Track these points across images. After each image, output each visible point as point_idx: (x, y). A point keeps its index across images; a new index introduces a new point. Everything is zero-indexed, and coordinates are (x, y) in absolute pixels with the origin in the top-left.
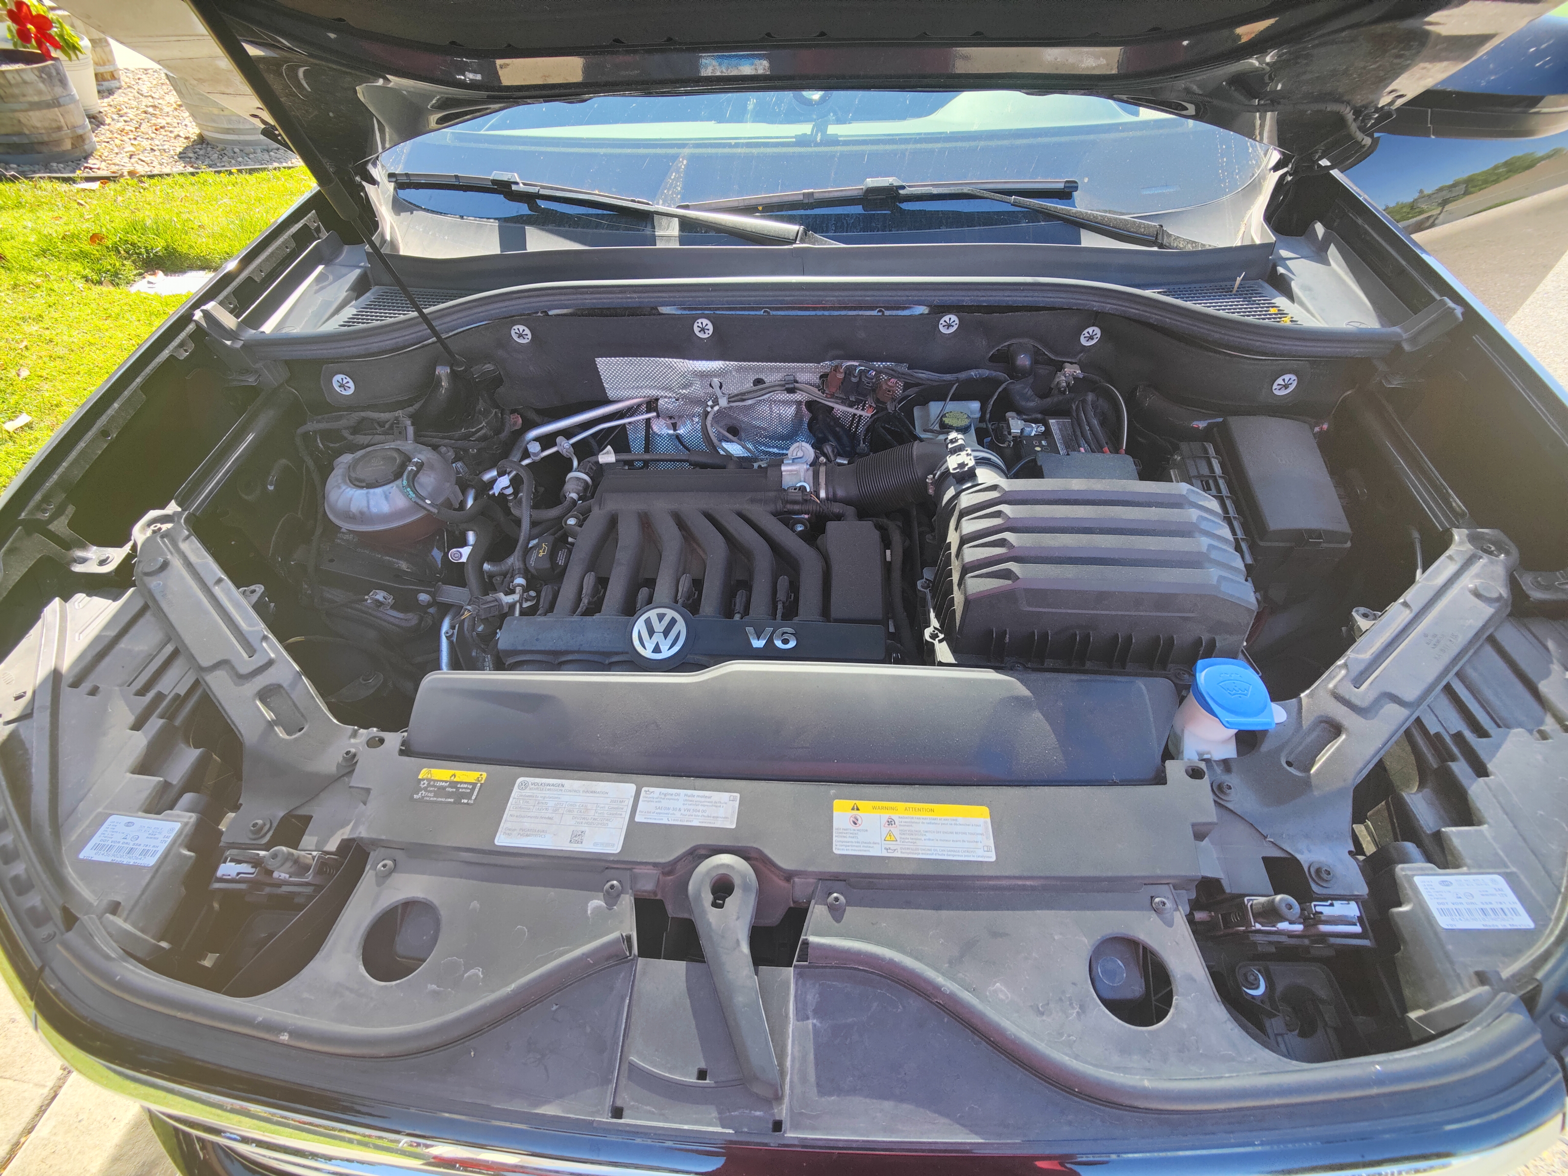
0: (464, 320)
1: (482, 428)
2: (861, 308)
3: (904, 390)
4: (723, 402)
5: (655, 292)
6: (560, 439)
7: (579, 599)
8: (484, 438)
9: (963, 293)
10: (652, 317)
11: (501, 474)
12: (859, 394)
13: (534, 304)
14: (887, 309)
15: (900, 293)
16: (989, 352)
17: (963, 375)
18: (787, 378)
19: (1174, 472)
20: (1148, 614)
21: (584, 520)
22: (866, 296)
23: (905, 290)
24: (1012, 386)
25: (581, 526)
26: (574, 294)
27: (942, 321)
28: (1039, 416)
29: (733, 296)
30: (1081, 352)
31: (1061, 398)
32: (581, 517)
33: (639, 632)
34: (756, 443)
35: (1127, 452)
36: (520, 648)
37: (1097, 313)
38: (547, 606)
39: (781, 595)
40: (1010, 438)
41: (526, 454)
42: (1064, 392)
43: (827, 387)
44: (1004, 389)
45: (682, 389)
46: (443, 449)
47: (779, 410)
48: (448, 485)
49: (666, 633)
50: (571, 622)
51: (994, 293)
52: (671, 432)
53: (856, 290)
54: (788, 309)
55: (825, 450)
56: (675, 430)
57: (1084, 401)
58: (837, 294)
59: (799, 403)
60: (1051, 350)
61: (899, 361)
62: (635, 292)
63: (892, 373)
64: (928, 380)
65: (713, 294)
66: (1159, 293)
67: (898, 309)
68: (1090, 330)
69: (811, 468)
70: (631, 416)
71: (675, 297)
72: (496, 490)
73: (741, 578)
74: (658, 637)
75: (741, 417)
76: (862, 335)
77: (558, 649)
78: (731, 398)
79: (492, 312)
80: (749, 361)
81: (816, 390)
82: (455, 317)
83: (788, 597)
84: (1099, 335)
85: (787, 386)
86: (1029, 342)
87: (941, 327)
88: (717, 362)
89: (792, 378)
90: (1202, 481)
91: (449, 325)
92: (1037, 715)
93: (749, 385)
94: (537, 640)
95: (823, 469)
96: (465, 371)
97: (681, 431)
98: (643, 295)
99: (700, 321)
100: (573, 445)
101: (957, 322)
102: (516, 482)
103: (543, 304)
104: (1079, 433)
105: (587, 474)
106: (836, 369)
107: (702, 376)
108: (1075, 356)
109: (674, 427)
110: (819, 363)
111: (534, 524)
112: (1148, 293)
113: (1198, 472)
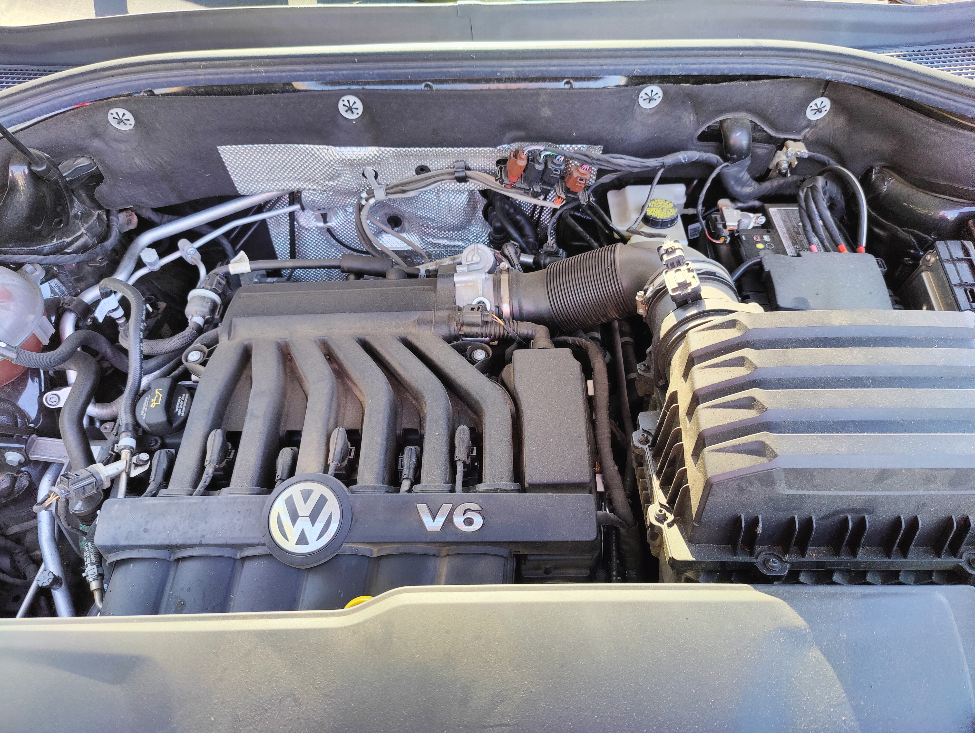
0: (42, 106)
1: (81, 236)
2: (543, 79)
3: (598, 178)
4: (380, 195)
5: (286, 64)
6: (183, 243)
7: (202, 469)
8: (84, 249)
9: (670, 60)
10: (285, 95)
11: (106, 294)
12: (544, 183)
13: (133, 83)
14: (577, 79)
15: (592, 61)
16: (697, 130)
17: (670, 159)
18: (457, 165)
19: (927, 275)
20: (940, 493)
21: (210, 354)
22: (550, 66)
23: (599, 57)
24: (726, 170)
25: (204, 364)
26: (182, 69)
27: (642, 94)
28: (757, 203)
29: (385, 68)
30: (806, 127)
31: (782, 181)
32: (206, 350)
33: (279, 517)
34: (422, 234)
35: (868, 250)
36: (123, 543)
37: (828, 82)
38: (160, 478)
39: (461, 454)
40: (726, 232)
41: (140, 264)
42: (785, 175)
43: (507, 176)
44: (718, 175)
45: (328, 181)
46: (28, 268)
47: (449, 198)
48: (31, 317)
49: (313, 517)
50: (190, 504)
51: (706, 60)
52: (321, 224)
53: (539, 58)
54: (454, 81)
55: (507, 252)
56: (325, 222)
57: (813, 189)
58: (515, 63)
59: (471, 193)
60: (772, 125)
61: (592, 142)
62: (261, 65)
63: (585, 160)
64: (629, 166)
65: (361, 65)
66: (898, 56)
67: (589, 79)
68: (818, 101)
69: (491, 276)
70: (270, 210)
71: (312, 70)
72: (100, 314)
73: (408, 427)
74: (304, 523)
75: (404, 207)
76: (546, 112)
77: (173, 542)
78: (389, 190)
79: (80, 94)
80: (409, 146)
81: (493, 179)
82: (29, 103)
83: (470, 452)
84: (828, 108)
85: (457, 175)
86: (746, 117)
87: (641, 101)
88: (370, 148)
89: (462, 164)
90: (965, 290)
91: (23, 113)
92: (815, 654)
93: (410, 174)
94: (146, 531)
95: (505, 277)
96: (48, 170)
97: (333, 223)
98: (271, 68)
99: (346, 98)
100: (199, 249)
101: (661, 94)
102: (124, 303)
103: (144, 82)
104: (809, 227)
105: (215, 291)
106: (516, 154)
107: (351, 165)
108: (799, 132)
109: (324, 218)
110: (495, 146)
111: (146, 357)
112: (883, 57)
113: (961, 280)
